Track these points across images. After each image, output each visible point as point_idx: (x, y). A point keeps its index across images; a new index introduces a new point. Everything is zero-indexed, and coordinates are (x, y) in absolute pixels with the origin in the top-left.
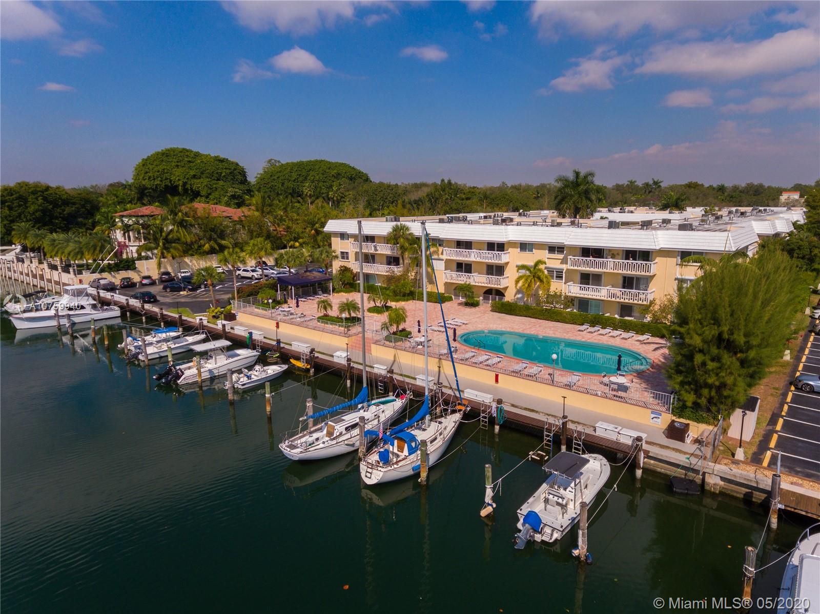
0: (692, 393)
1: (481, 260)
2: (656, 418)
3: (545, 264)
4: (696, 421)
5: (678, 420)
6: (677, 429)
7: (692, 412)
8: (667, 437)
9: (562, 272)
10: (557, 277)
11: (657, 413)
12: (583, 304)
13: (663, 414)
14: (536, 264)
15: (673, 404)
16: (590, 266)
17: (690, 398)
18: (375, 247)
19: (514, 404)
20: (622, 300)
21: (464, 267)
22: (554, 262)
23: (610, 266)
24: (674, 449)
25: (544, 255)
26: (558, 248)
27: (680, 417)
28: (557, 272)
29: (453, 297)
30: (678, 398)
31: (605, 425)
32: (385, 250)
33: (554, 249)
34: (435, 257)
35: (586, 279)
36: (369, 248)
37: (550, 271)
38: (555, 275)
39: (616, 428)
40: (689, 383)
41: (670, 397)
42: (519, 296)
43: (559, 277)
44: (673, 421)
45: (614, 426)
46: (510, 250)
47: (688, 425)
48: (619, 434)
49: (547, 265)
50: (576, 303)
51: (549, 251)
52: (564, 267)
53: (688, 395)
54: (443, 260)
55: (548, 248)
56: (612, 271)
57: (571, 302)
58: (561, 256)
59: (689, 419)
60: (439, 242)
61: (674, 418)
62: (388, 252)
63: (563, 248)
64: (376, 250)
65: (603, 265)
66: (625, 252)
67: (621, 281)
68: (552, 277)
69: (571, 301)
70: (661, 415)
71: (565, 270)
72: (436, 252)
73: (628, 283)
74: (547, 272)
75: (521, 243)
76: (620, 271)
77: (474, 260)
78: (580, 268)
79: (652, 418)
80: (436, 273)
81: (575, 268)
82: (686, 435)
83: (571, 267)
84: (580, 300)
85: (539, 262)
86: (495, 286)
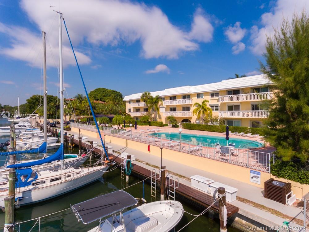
1: (180, 104)
2: (255, 177)
3: (208, 102)
4: (298, 182)
5: (278, 179)
6: (275, 187)
7: (293, 170)
8: (265, 196)
9: (218, 106)
10: (216, 109)
11: (256, 173)
12: (230, 122)
13: (262, 173)
14: (203, 102)
15: (272, 162)
16: (233, 100)
17: (288, 154)
20: (251, 117)
21: (173, 109)
22: (213, 101)
23: (243, 98)
25: (209, 98)
26: (216, 94)
27: (279, 175)
28: (215, 107)
29: (169, 125)
30: (276, 156)
32: (142, 105)
33: (214, 94)
34: (162, 106)
35: (230, 108)
36: (136, 105)
37: (212, 107)
41: (269, 154)
42: (198, 121)
44: (272, 180)
45: (207, 179)
46: (193, 98)
47: (289, 186)
48: (210, 186)
49: (210, 103)
50: (226, 122)
51: (211, 96)
52: (219, 103)
54: (164, 107)
56: (244, 101)
57: (223, 122)
58: (217, 98)
59: (290, 179)
60: (163, 99)
61: (274, 177)
63: (218, 93)
64: (139, 105)
65: (239, 98)
67: (250, 107)
68: (213, 110)
70: (260, 175)
71: (219, 105)
72: (162, 104)
73: (255, 107)
74: (210, 107)
75: (198, 94)
76: (249, 100)
77: (176, 104)
78: (226, 102)
79: (252, 178)
80: (160, 113)
81: (224, 102)
82: (287, 196)
83: (222, 102)
84: (228, 121)
85: (205, 101)
86: (185, 116)
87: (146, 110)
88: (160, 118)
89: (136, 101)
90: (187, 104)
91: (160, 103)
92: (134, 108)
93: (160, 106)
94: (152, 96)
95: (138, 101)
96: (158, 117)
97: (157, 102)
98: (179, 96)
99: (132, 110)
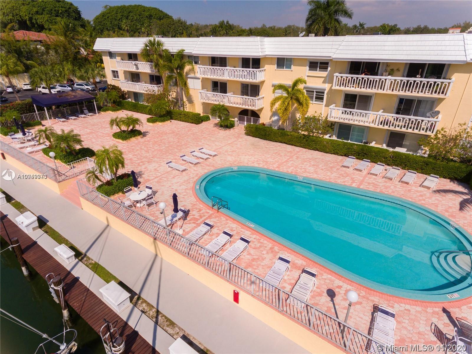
1: (235, 79)
3: (305, 83)
9: (323, 93)
10: (316, 98)
12: (345, 130)
14: (295, 84)
18: (136, 65)
21: (219, 87)
22: (313, 80)
25: (304, 72)
26: (321, 63)
28: (316, 92)
29: (210, 116)
32: (144, 68)
33: (317, 64)
34: (192, 75)
35: (351, 101)
36: (130, 66)
37: (310, 91)
38: (315, 96)
42: (276, 118)
43: (320, 98)
46: (267, 67)
49: (307, 85)
50: (336, 128)
51: (310, 67)
52: (327, 87)
55: (308, 64)
57: (331, 126)
58: (324, 74)
60: (195, 59)
62: (148, 70)
63: (327, 63)
64: (137, 68)
66: (408, 67)
67: (395, 105)
68: (312, 98)
71: (327, 90)
72: (192, 70)
74: (305, 93)
75: (278, 58)
77: (228, 78)
78: (346, 89)
80: (191, 92)
85: (298, 81)
86: (250, 107)
87: (155, 79)
88: (191, 101)
89: (127, 57)
91: (187, 68)
92: (125, 72)
93: (187, 74)
94: (166, 50)
95: (132, 57)
96: (185, 99)
97: (181, 67)
98: (234, 59)
99: (121, 75)
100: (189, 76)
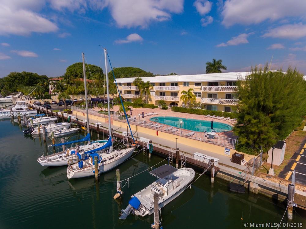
0: (245, 138)
1: (169, 90)
2: (228, 152)
3: (193, 90)
4: (248, 154)
5: (238, 153)
6: (237, 157)
7: (246, 148)
8: (232, 162)
9: (201, 94)
10: (198, 96)
11: (228, 149)
12: (209, 107)
13: (231, 150)
14: (189, 91)
15: (236, 144)
16: (212, 90)
18: (130, 88)
19: (161, 144)
20: (225, 104)
21: (162, 94)
22: (196, 89)
23: (220, 89)
24: (234, 168)
25: (193, 86)
26: (199, 83)
27: (239, 151)
29: (159, 106)
30: (238, 141)
31: (198, 154)
32: (134, 88)
33: (197, 84)
34: (152, 90)
35: (210, 96)
36: (128, 88)
37: (196, 93)
38: (198, 95)
39: (203, 156)
40: (243, 132)
41: (235, 140)
42: (184, 105)
43: (199, 96)
44: (236, 153)
45: (203, 154)
46: (180, 86)
47: (244, 155)
48: (205, 158)
49: (194, 91)
50: (206, 107)
53: (243, 139)
54: (155, 91)
55: (194, 84)
56: (221, 91)
58: (200, 87)
59: (244, 152)
60: (153, 84)
61: (236, 152)
62: (135, 89)
63: (201, 83)
64: (131, 89)
65: (217, 89)
66: (227, 83)
67: (225, 96)
68: (196, 96)
69: (204, 106)
70: (230, 150)
71: (202, 92)
72: (152, 88)
73: (228, 96)
74: (194, 94)
75: (184, 82)
76: (224, 91)
77: (166, 90)
78: (207, 91)
79: (226, 152)
80: (151, 97)
81: (205, 91)
82: (242, 161)
83: (204, 91)
84: (208, 106)
85: (190, 89)
86: (174, 101)
87: (137, 93)
88: (151, 100)
89: (127, 85)
90: (175, 90)
91: (150, 88)
92: (125, 91)
93: (150, 90)
94: (143, 81)
95: (129, 84)
96: (148, 100)
97: (148, 87)
98: (168, 83)
99: (123, 92)
100: (151, 91)
